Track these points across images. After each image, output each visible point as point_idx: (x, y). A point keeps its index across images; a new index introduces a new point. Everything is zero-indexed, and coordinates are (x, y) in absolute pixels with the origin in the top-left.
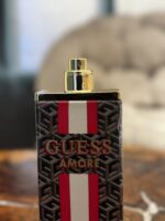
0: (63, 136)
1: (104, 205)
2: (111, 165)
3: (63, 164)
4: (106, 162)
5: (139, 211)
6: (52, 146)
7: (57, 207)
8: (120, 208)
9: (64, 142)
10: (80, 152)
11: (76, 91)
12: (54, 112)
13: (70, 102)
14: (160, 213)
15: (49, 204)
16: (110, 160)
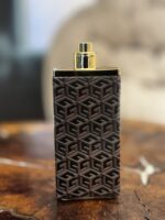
5: (138, 171)
11: (83, 69)
14: (155, 173)
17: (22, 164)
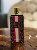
0: (14, 22)
1: (21, 33)
2: (22, 27)
3: (14, 27)
4: (21, 26)
6: (12, 24)
7: (13, 34)
8: (24, 34)
9: (14, 23)
10: (17, 25)
11: (16, 14)
12: (13, 18)
13: (15, 16)
15: (12, 33)
16: (22, 26)
17: (4, 36)
